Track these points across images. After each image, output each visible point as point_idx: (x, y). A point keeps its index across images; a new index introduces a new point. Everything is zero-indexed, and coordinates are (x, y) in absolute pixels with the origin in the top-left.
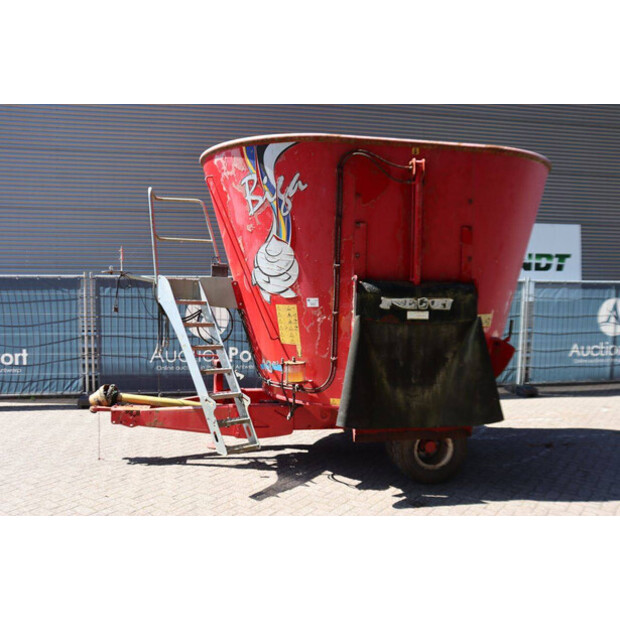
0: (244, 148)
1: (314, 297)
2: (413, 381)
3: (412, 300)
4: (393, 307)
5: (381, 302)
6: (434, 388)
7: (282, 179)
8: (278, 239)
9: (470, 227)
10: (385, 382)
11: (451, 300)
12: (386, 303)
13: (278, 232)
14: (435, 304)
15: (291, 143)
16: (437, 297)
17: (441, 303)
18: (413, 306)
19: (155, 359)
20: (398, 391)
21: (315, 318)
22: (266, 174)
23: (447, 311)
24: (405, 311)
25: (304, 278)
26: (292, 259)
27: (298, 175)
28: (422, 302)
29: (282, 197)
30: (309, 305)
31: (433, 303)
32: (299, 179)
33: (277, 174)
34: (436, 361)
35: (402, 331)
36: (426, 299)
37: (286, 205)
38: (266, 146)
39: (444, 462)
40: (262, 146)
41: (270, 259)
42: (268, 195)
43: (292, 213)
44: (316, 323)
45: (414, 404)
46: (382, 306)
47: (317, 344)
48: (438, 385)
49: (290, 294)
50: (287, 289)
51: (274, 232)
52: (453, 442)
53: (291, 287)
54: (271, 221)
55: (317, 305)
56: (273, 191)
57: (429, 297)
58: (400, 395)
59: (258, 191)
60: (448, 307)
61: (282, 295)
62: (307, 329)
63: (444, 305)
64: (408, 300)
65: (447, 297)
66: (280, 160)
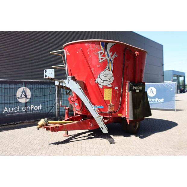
0: (101, 43)
1: (117, 86)
2: (137, 107)
4: (135, 89)
6: (140, 108)
7: (111, 53)
8: (108, 70)
13: (109, 68)
14: (140, 88)
15: (115, 44)
20: (135, 110)
21: (117, 92)
22: (107, 51)
23: (142, 90)
25: (115, 81)
26: (112, 76)
27: (116, 53)
28: (138, 88)
29: (111, 58)
30: (115, 89)
33: (110, 52)
34: (140, 102)
35: (136, 95)
37: (112, 60)
38: (108, 43)
39: (137, 127)
40: (107, 43)
41: (105, 76)
42: (107, 57)
43: (114, 63)
44: (117, 94)
45: (137, 113)
46: (133, 89)
47: (116, 99)
49: (110, 86)
50: (109, 84)
51: (107, 68)
52: (139, 122)
53: (111, 84)
55: (117, 89)
56: (108, 56)
57: (139, 86)
59: (104, 56)
61: (107, 86)
62: (114, 96)
64: (136, 87)
65: (141, 86)
66: (112, 48)
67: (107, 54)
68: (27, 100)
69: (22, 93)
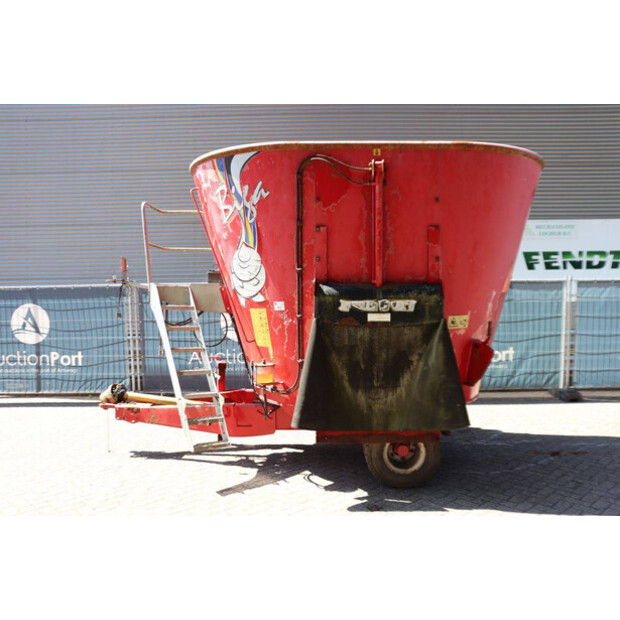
1: (280, 300)
2: (375, 384)
3: (373, 302)
4: (353, 310)
5: (339, 304)
6: (398, 391)
7: (246, 187)
8: (247, 246)
9: (437, 227)
10: (346, 384)
11: (414, 302)
12: (345, 306)
13: (247, 239)
14: (397, 306)
15: (253, 153)
16: (400, 299)
18: (373, 309)
19: (193, 361)
20: (360, 393)
21: (283, 321)
22: (234, 185)
23: (411, 313)
24: (365, 313)
25: (271, 282)
26: (259, 264)
27: (260, 183)
28: (383, 304)
29: (248, 205)
30: (276, 308)
31: (395, 305)
32: (262, 187)
33: (243, 183)
34: (399, 364)
35: (363, 333)
36: (387, 301)
37: (252, 212)
38: (232, 157)
39: (417, 466)
40: (228, 158)
41: (242, 265)
42: (236, 203)
43: (257, 220)
44: (284, 326)
45: (377, 407)
46: (341, 309)
47: (285, 347)
48: (403, 389)
49: (260, 298)
50: (257, 294)
51: (243, 239)
53: (260, 291)
54: (241, 229)
55: (283, 309)
56: (240, 200)
57: (391, 299)
58: (361, 398)
59: (229, 201)
60: (411, 309)
61: (254, 299)
62: (276, 331)
63: (407, 307)
64: (368, 302)
65: (409, 298)
66: (244, 170)
67: (236, 193)
68: (41, 339)
69: (26, 319)
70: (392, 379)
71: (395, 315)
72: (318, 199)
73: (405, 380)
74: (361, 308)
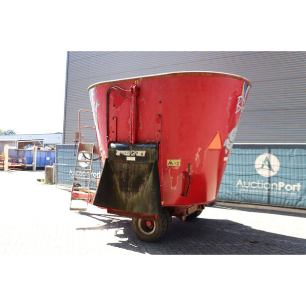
2: (129, 189)
3: (129, 151)
4: (121, 155)
5: (116, 152)
6: (138, 194)
9: (160, 116)
10: (118, 188)
11: (145, 152)
12: (118, 153)
16: (139, 150)
17: (141, 153)
18: (129, 154)
20: (123, 193)
23: (143, 157)
24: (126, 157)
26: (99, 134)
28: (132, 153)
29: (95, 109)
31: (137, 153)
32: (98, 102)
35: (125, 166)
37: (96, 113)
45: (129, 200)
48: (140, 193)
49: (101, 149)
53: (100, 146)
57: (135, 150)
58: (123, 195)
60: (144, 155)
63: (142, 154)
64: (127, 152)
65: (143, 150)
70: (136, 188)
71: (137, 158)
72: (114, 106)
73: (141, 188)
74: (125, 154)
